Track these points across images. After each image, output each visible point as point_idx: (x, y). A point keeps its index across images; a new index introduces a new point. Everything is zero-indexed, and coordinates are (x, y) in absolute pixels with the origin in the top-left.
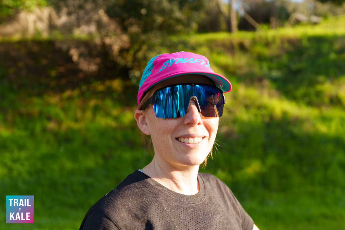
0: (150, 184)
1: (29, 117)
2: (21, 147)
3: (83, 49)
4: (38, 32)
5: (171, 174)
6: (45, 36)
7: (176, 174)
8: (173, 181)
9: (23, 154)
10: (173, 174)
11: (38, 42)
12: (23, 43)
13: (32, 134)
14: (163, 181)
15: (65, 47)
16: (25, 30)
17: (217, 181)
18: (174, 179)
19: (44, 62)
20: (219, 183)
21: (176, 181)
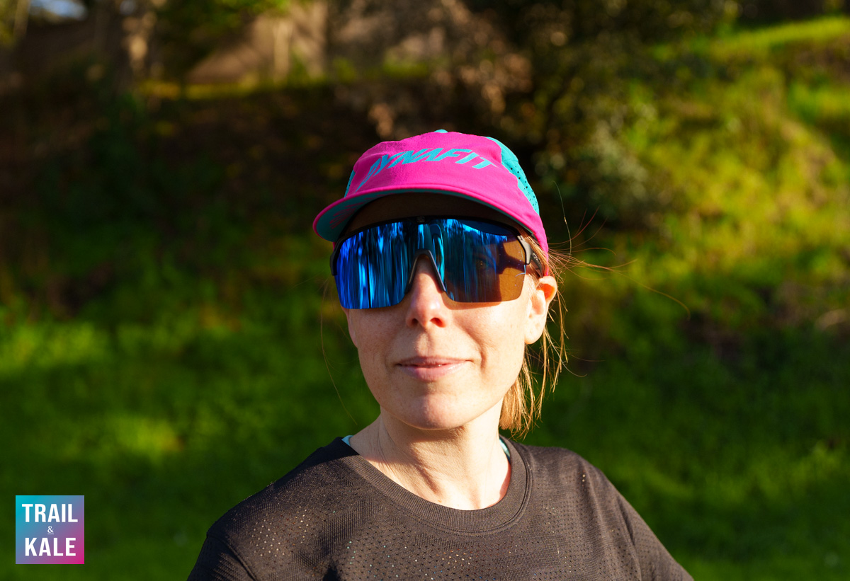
0: (357, 477)
1: (275, 288)
2: (258, 368)
3: (406, 103)
4: (297, 66)
5: (412, 452)
6: (316, 73)
7: (426, 450)
8: (418, 469)
9: (261, 385)
10: (417, 451)
11: (297, 92)
12: (261, 97)
13: (283, 333)
14: (394, 469)
15: (357, 101)
16: (266, 64)
17: (581, 472)
18: (421, 464)
19: (313, 142)
20: (585, 478)
21: (426, 469)
